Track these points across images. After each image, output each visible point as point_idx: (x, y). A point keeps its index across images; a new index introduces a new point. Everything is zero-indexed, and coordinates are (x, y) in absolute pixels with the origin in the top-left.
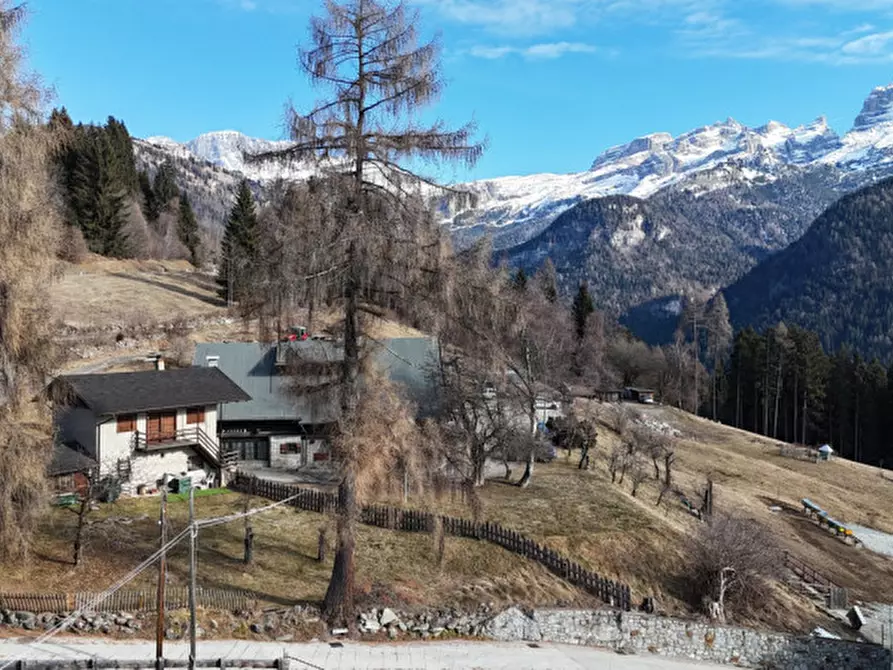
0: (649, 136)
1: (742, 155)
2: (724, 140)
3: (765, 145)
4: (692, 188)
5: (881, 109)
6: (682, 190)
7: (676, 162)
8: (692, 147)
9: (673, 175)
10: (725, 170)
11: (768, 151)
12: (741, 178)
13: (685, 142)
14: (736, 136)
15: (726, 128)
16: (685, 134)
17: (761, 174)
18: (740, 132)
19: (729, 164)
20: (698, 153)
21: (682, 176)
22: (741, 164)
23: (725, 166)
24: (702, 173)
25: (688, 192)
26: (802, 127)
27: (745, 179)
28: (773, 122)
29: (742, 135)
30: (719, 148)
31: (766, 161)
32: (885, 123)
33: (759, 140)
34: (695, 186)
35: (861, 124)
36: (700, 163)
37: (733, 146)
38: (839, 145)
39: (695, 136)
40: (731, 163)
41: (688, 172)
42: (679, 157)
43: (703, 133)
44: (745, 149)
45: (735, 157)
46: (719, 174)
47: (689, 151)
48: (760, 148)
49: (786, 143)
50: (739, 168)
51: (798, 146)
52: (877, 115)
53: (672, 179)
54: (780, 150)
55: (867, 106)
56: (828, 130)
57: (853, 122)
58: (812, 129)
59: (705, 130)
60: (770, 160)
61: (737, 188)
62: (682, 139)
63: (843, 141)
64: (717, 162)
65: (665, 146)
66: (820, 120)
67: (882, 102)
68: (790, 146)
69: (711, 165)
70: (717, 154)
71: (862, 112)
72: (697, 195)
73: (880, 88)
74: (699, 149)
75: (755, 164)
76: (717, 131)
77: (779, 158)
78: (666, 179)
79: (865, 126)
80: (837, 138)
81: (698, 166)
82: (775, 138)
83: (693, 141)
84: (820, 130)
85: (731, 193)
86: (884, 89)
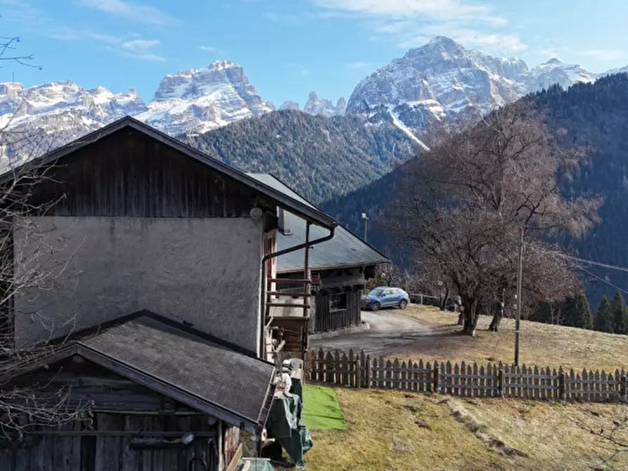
0: (5, 84)
1: (80, 107)
2: (66, 95)
3: (96, 103)
4: (44, 127)
5: (170, 89)
6: (37, 128)
7: (30, 106)
8: (41, 97)
9: (27, 115)
10: (69, 116)
11: (100, 107)
12: (81, 123)
13: (35, 92)
14: (75, 93)
15: (67, 86)
16: (36, 86)
17: (95, 122)
18: (77, 91)
19: (72, 112)
20: (47, 101)
21: (34, 117)
22: (81, 114)
23: (69, 114)
24: (52, 116)
25: (42, 130)
26: (121, 94)
27: (84, 125)
28: (100, 87)
29: (79, 94)
30: (62, 100)
31: (99, 113)
32: (173, 98)
33: (92, 98)
34: (48, 126)
35: (159, 97)
36: (49, 109)
37: (73, 101)
38: (146, 109)
39: (43, 88)
40: (73, 112)
41: (39, 115)
42: (32, 102)
43: (50, 88)
44: (82, 103)
45: (77, 108)
46: (65, 119)
47: (39, 100)
48: (93, 103)
49: (111, 103)
50: (80, 116)
51: (118, 106)
52: (168, 92)
53: (27, 118)
54: (106, 108)
55: (162, 86)
56: (138, 98)
57: (154, 95)
58: (128, 96)
59: (51, 85)
60: (101, 113)
61: (78, 130)
62: (34, 89)
63: (149, 106)
64: (63, 110)
65: (19, 93)
66: (132, 91)
67: (171, 85)
68: (112, 106)
69: (57, 112)
70: (61, 105)
71: (159, 89)
72: (49, 132)
73: (169, 76)
74: (47, 99)
75: (91, 115)
76: (60, 88)
77: (107, 112)
78: (22, 118)
79: (161, 99)
80: (143, 104)
81: (47, 111)
82: (103, 98)
83: (42, 92)
84: (132, 97)
85: (74, 134)
86: (172, 77)
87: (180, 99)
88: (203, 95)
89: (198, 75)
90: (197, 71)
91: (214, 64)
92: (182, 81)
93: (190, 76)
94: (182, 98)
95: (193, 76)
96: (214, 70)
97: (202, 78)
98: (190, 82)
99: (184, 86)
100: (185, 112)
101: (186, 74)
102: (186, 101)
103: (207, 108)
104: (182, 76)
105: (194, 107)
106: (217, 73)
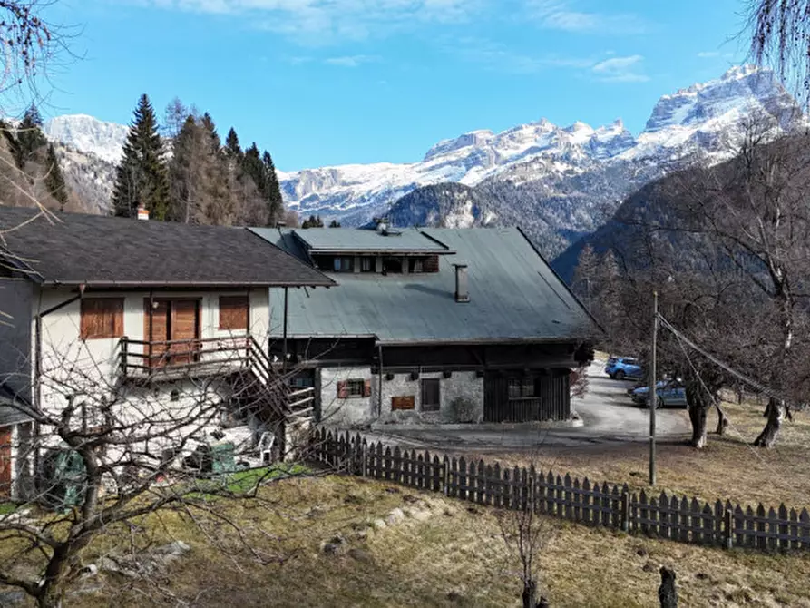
0: (475, 132)
1: (554, 151)
2: (538, 138)
3: (572, 143)
4: (512, 179)
5: (666, 114)
6: (505, 180)
7: (498, 155)
8: (511, 143)
9: (495, 167)
10: (540, 163)
11: (576, 147)
12: (554, 170)
13: (505, 138)
14: (548, 134)
15: (540, 127)
16: (506, 132)
17: (570, 167)
18: (551, 130)
19: (543, 158)
20: (517, 148)
21: (502, 168)
22: (554, 159)
23: (541, 160)
24: (522, 165)
25: (509, 182)
26: (603, 128)
27: (558, 171)
28: (579, 123)
29: (553, 134)
30: (534, 144)
31: (574, 156)
32: (671, 126)
33: (567, 138)
34: (515, 176)
35: (651, 126)
36: (518, 157)
37: (546, 143)
38: (634, 144)
39: (513, 133)
40: (545, 157)
41: (508, 164)
42: (500, 151)
43: (521, 131)
44: (556, 145)
45: (549, 152)
46: (536, 166)
47: (508, 146)
48: (568, 145)
49: (590, 141)
50: (552, 162)
51: (600, 144)
52: (664, 119)
53: (495, 171)
54: (585, 147)
55: (656, 111)
56: (624, 131)
57: (645, 125)
58: (612, 130)
59: (522, 128)
60: (578, 155)
61: (551, 179)
62: (502, 136)
63: (636, 141)
64: (534, 156)
65: (488, 141)
66: (617, 122)
67: (668, 108)
68: (593, 144)
69: (528, 158)
70: (532, 150)
71: (652, 116)
72: (517, 184)
73: (666, 97)
74: (517, 145)
75: (566, 158)
76: (532, 129)
77: (585, 153)
78: (489, 170)
79: (654, 129)
80: (632, 138)
81: (516, 159)
82: (581, 136)
83: (512, 138)
84: (617, 131)
85: (546, 183)
86: (669, 98)
87: (680, 127)
88: (711, 116)
89: (706, 91)
90: (705, 85)
91: (730, 72)
92: (684, 101)
93: (695, 94)
94: (682, 124)
95: (698, 93)
96: (729, 80)
97: (713, 94)
98: (696, 101)
99: (686, 107)
100: (686, 142)
101: (689, 91)
102: (688, 127)
103: (718, 133)
104: (683, 94)
105: (699, 133)
106: (734, 84)
